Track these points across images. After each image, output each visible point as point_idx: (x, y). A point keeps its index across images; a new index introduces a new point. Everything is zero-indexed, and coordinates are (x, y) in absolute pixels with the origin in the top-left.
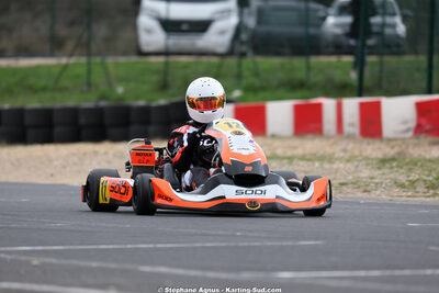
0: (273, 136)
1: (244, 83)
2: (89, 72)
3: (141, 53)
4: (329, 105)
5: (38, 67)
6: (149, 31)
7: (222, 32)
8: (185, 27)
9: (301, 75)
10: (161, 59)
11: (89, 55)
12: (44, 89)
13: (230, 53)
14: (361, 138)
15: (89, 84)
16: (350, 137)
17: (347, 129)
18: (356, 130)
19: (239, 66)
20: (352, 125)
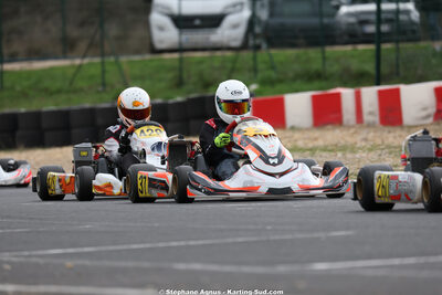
0: (293, 128)
1: (260, 76)
2: (104, 72)
3: (154, 51)
4: (347, 94)
5: (52, 69)
6: (161, 29)
7: (235, 26)
8: (197, 22)
9: (316, 66)
10: (176, 56)
11: (103, 55)
12: (59, 91)
13: (244, 46)
14: (381, 126)
15: (104, 84)
16: (370, 125)
17: (367, 118)
18: (376, 119)
19: (255, 59)
20: (371, 113)
